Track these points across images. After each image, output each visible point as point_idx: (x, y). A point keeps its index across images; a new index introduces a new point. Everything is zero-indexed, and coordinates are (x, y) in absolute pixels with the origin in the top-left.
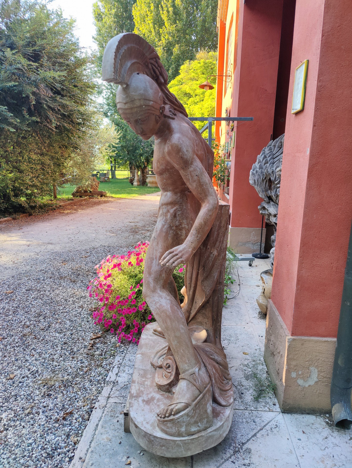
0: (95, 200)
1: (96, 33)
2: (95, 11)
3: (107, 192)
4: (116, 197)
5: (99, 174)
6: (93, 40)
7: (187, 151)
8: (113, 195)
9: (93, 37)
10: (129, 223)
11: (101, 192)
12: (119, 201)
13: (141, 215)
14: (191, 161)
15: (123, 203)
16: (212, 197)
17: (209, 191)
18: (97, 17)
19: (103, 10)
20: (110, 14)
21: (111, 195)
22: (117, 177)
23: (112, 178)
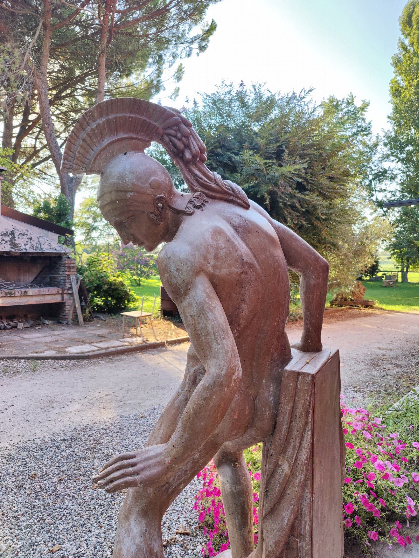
0: (355, 311)
1: (392, 111)
2: (392, 88)
3: (376, 301)
4: (387, 309)
5: (384, 276)
6: (389, 120)
7: (178, 270)
8: (384, 307)
9: (389, 117)
10: (376, 350)
11: (367, 301)
12: (388, 315)
13: (405, 339)
14: (184, 288)
15: (392, 318)
16: (215, 361)
17: (211, 348)
18: (395, 94)
19: (402, 84)
20: (411, 86)
21: (380, 306)
22: (410, 280)
23: (402, 282)
